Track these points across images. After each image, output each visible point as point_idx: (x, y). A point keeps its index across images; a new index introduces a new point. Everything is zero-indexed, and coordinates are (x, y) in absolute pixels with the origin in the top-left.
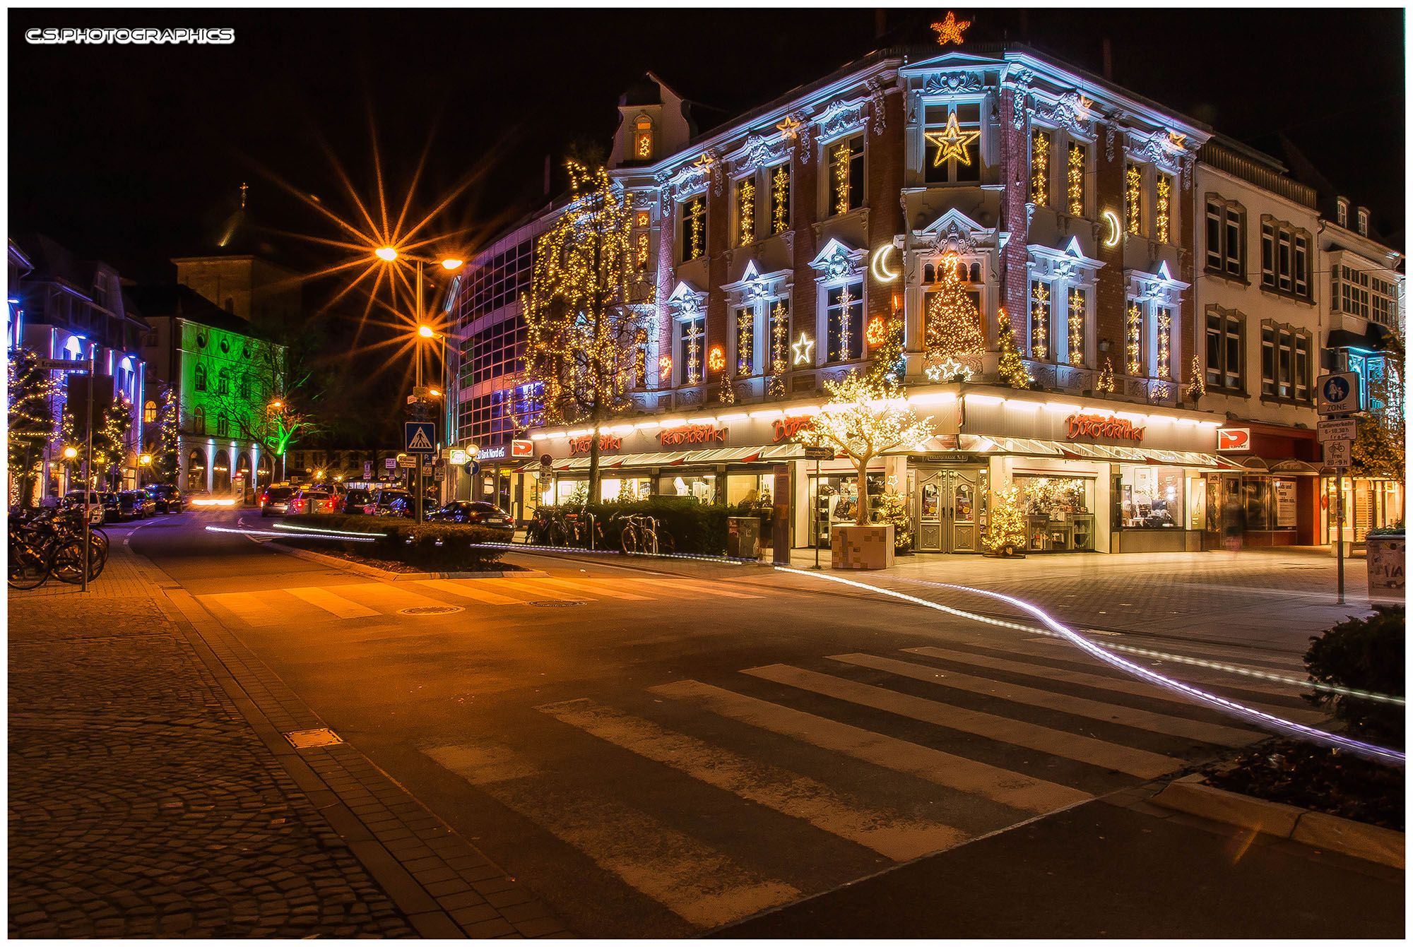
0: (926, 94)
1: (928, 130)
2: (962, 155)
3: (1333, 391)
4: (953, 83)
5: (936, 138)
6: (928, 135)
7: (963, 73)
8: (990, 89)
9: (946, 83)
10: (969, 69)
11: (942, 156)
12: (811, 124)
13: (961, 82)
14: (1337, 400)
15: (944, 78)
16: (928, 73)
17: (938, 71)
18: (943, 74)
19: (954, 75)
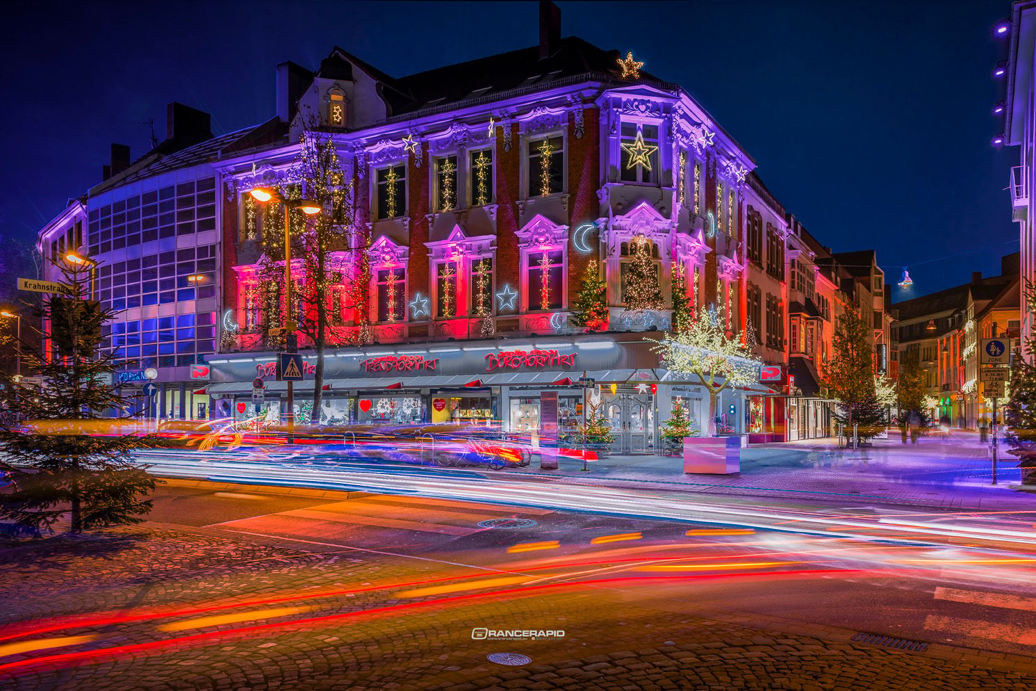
0: (622, 113)
1: (623, 141)
2: (646, 163)
3: (993, 349)
4: (643, 108)
5: (628, 148)
6: (622, 145)
7: (649, 101)
8: (666, 116)
9: (637, 107)
10: (653, 99)
11: (632, 163)
12: (514, 121)
13: (648, 108)
14: (995, 355)
15: (636, 103)
16: (624, 97)
17: (632, 97)
18: (635, 100)
19: (643, 102)
